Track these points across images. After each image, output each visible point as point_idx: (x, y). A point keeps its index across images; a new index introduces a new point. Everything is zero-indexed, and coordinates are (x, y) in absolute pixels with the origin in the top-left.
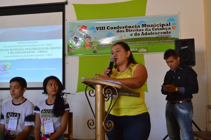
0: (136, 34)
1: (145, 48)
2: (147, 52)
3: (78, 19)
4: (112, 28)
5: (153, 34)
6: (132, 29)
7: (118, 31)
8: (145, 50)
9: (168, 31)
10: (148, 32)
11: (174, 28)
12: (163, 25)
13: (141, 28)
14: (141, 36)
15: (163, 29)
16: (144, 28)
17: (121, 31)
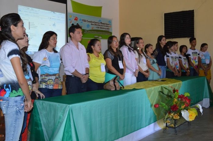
0: (98, 28)
1: (101, 36)
2: (102, 39)
3: (73, 12)
4: (89, 22)
5: (104, 28)
6: (97, 24)
7: (91, 24)
8: (101, 38)
9: (109, 28)
10: (102, 27)
11: (111, 27)
12: (107, 24)
13: (100, 24)
14: (99, 29)
15: (107, 26)
16: (101, 25)
17: (93, 25)
